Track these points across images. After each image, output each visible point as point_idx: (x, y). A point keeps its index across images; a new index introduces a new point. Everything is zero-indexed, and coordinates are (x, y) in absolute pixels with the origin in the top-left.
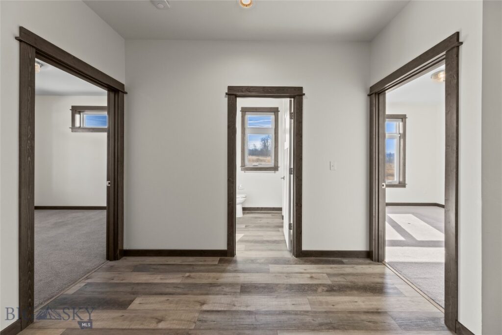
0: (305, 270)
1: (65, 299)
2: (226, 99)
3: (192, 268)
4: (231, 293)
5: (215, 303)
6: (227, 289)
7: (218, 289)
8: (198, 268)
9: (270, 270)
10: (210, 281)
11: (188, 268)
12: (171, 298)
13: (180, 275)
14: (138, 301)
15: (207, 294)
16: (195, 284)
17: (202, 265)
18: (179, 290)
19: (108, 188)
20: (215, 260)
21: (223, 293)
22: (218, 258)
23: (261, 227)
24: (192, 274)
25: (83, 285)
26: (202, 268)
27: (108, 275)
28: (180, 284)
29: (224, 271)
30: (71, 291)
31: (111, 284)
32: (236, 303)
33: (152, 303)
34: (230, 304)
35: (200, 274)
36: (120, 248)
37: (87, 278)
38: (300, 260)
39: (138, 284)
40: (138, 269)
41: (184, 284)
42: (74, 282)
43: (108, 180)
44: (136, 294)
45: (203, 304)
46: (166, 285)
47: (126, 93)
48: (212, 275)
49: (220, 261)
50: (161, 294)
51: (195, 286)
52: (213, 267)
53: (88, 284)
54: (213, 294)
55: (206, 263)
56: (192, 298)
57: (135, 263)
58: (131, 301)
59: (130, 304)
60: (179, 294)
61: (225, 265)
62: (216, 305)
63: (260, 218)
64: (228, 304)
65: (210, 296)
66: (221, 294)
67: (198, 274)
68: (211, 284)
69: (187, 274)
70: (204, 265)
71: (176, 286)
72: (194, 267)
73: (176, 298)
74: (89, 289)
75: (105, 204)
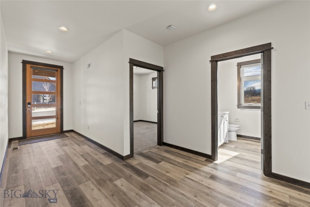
0: (268, 185)
1: (142, 153)
2: (210, 64)
3: (189, 158)
4: (203, 176)
5: (193, 176)
6: (203, 173)
7: (198, 171)
8: (193, 159)
9: (237, 175)
10: (196, 167)
11: (188, 158)
12: (175, 166)
13: (183, 159)
14: (163, 162)
15: (191, 171)
16: (188, 165)
17: (195, 159)
18: (179, 165)
19: (158, 113)
20: (204, 159)
21: (199, 174)
22: (205, 159)
23: (248, 150)
24: (188, 161)
25: (148, 151)
26: (195, 160)
27: (156, 150)
28: (181, 163)
29: (205, 165)
30: (144, 152)
31: (156, 154)
32: (204, 181)
33: (167, 165)
34: (200, 180)
35: (193, 162)
36: (162, 141)
37: (150, 149)
38: (268, 179)
39: (165, 157)
40: (167, 151)
41: (183, 164)
42: (146, 149)
43: (158, 110)
44: (163, 160)
45: (187, 174)
46: (175, 161)
47: (164, 71)
48: (198, 165)
49: (206, 160)
50: (172, 164)
51: (187, 166)
52: (200, 162)
53: (150, 151)
54: (194, 173)
55: (197, 159)
56: (183, 170)
57: (167, 149)
58: (160, 162)
59: (160, 163)
60: (179, 166)
61: (208, 163)
62: (193, 177)
63: (251, 144)
64: (199, 179)
65: (192, 173)
66: (198, 174)
67: (191, 162)
68: (195, 168)
69: (186, 160)
70: (196, 159)
71: (179, 163)
72: (191, 159)
73: (177, 167)
74: (149, 153)
75: (157, 122)
